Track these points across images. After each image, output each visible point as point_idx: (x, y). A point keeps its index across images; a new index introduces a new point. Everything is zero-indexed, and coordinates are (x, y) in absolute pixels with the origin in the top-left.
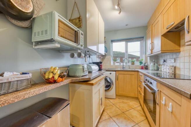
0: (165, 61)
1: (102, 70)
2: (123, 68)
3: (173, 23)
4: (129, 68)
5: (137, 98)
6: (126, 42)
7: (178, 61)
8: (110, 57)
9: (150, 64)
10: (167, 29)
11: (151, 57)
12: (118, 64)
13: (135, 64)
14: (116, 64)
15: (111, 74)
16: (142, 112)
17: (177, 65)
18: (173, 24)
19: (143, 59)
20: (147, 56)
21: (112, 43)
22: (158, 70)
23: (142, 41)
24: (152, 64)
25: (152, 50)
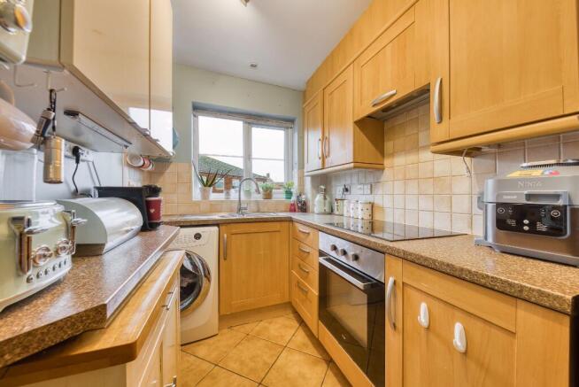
0: (347, 190)
1: (159, 224)
2: (240, 209)
3: (394, 92)
4: (258, 211)
5: (290, 307)
6: (245, 122)
7: (379, 191)
8: (190, 167)
9: (314, 197)
10: (374, 105)
11: (314, 178)
12: (221, 197)
13: (274, 196)
14: (213, 197)
15: (198, 236)
16: (312, 350)
17: (378, 200)
18: (394, 95)
19: (293, 184)
20: (306, 174)
21: (195, 116)
22: (331, 212)
23: (290, 130)
24: (319, 197)
25: (324, 158)
